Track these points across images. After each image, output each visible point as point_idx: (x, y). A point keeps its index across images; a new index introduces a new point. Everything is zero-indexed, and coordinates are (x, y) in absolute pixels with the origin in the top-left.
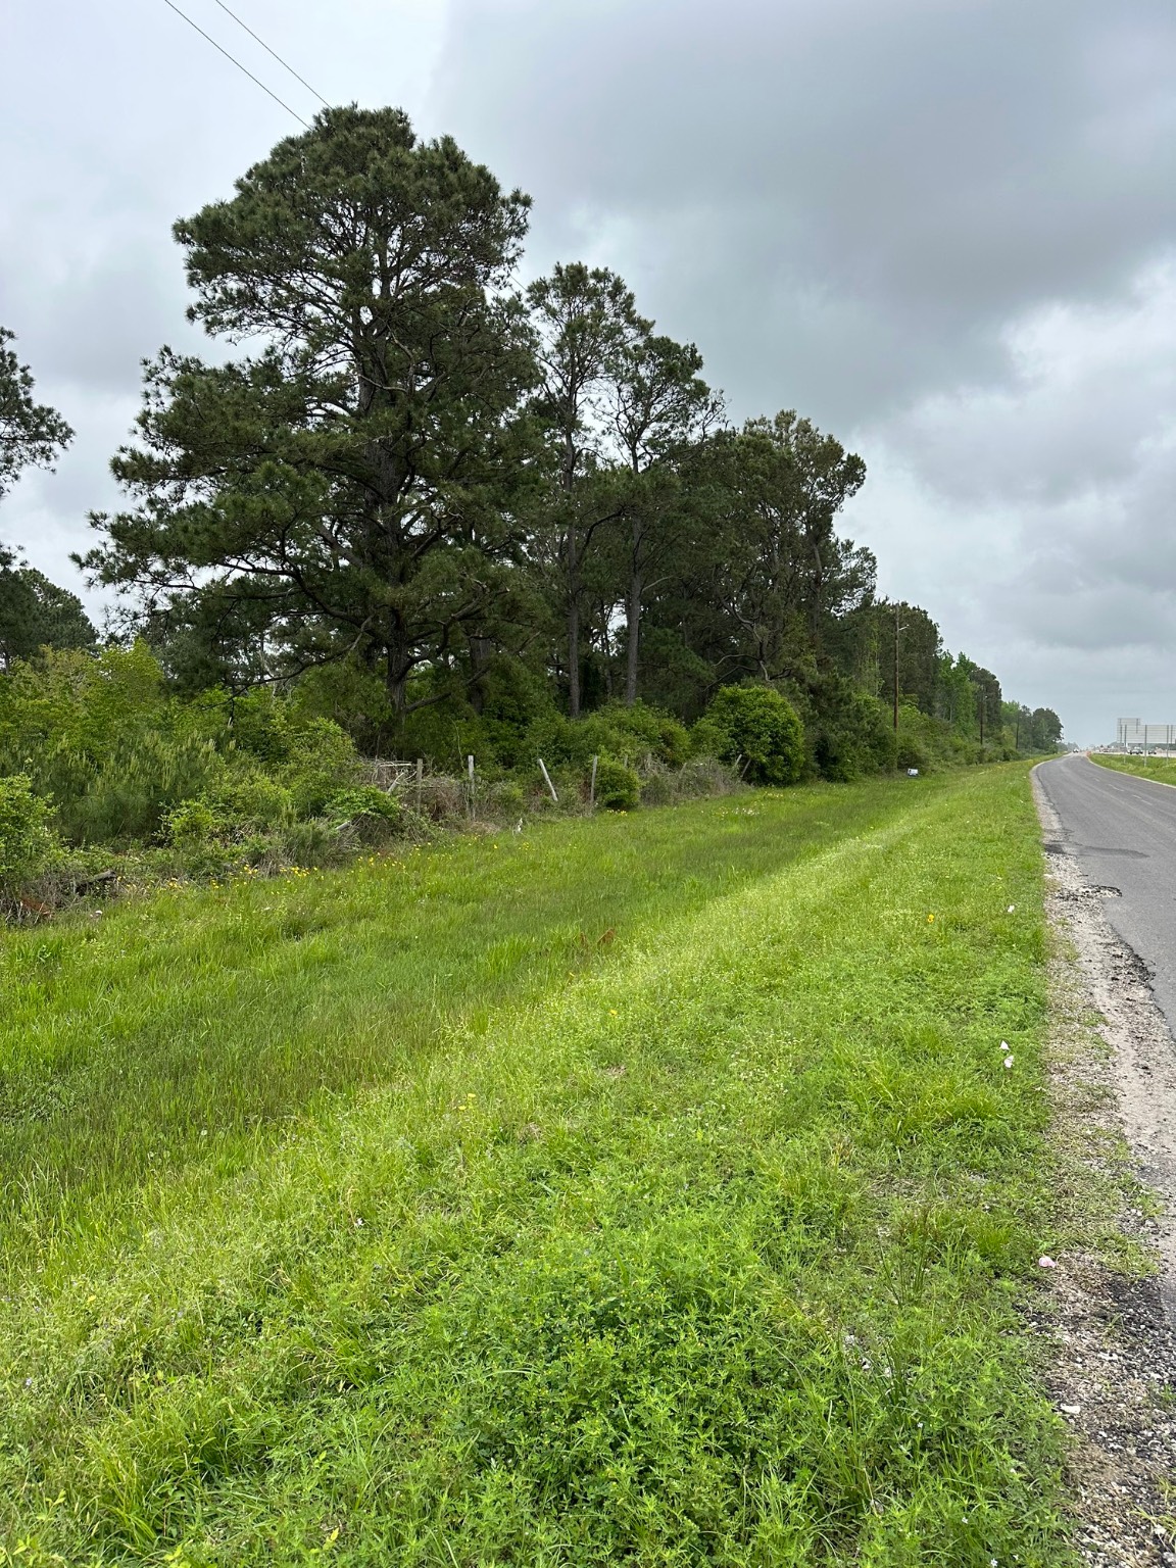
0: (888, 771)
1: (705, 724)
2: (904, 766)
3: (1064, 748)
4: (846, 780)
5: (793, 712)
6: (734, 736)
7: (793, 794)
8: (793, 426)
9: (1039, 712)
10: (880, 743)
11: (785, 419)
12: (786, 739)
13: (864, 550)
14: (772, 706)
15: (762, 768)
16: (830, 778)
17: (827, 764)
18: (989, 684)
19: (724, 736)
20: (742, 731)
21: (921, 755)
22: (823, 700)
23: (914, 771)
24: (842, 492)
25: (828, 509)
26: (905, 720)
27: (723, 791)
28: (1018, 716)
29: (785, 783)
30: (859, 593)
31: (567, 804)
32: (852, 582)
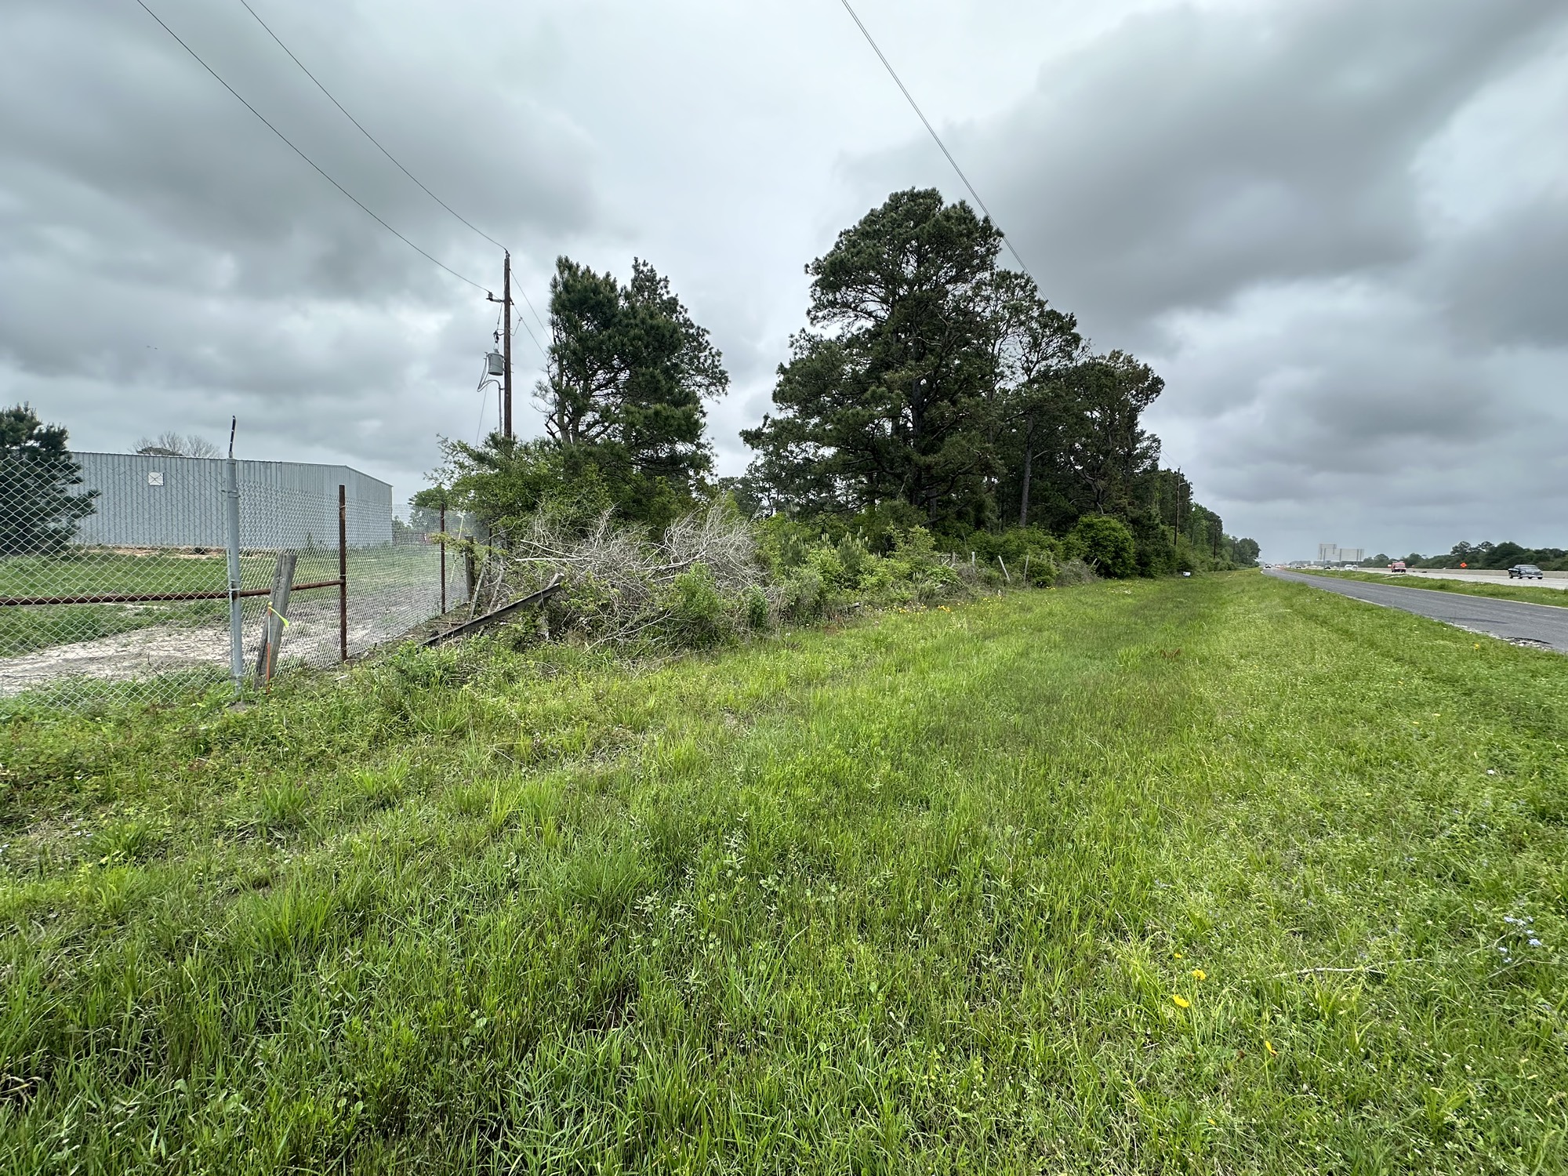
0: (1172, 572)
1: (1072, 537)
2: (1181, 570)
3: (1257, 565)
4: (1152, 577)
5: (1127, 533)
6: (1090, 547)
7: (1127, 583)
8: (1121, 359)
9: (1244, 540)
10: (1169, 555)
11: (1116, 355)
12: (1124, 549)
13: (1153, 436)
14: (1114, 530)
15: (1107, 567)
16: (1142, 575)
17: (1143, 568)
18: (1214, 521)
19: (1084, 546)
20: (1096, 544)
21: (1192, 564)
22: (1140, 525)
23: (1188, 574)
24: (1147, 399)
25: (1136, 410)
26: (1180, 543)
27: (1089, 581)
28: (1232, 544)
29: (1121, 577)
30: (1148, 463)
31: (1017, 582)
32: (1144, 455)
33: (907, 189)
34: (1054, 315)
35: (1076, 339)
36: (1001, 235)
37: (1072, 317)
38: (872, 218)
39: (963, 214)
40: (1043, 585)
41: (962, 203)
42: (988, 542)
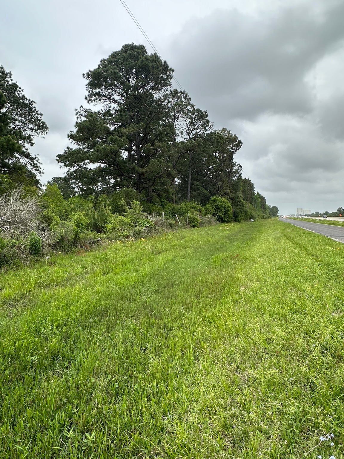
0: (247, 220)
1: (208, 206)
2: (250, 219)
3: (278, 216)
4: (239, 222)
5: (229, 204)
6: (215, 210)
7: (229, 224)
8: (226, 132)
9: (274, 207)
10: (246, 213)
11: (224, 130)
12: (228, 211)
13: (239, 164)
14: (224, 202)
15: (222, 218)
16: (236, 221)
17: (236, 218)
18: (263, 199)
19: (212, 209)
20: (217, 208)
21: (254, 216)
22: (235, 201)
23: (253, 220)
24: (236, 149)
25: (233, 153)
26: (249, 208)
27: (214, 224)
28: (269, 208)
29: (227, 222)
30: (238, 175)
31: (183, 226)
32: (236, 172)
33: (130, 43)
34: (199, 111)
35: (208, 122)
36: (173, 71)
37: (206, 112)
38: (114, 55)
39: (155, 58)
40: (194, 226)
41: (155, 54)
42: (174, 208)
